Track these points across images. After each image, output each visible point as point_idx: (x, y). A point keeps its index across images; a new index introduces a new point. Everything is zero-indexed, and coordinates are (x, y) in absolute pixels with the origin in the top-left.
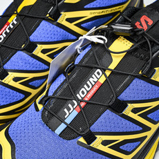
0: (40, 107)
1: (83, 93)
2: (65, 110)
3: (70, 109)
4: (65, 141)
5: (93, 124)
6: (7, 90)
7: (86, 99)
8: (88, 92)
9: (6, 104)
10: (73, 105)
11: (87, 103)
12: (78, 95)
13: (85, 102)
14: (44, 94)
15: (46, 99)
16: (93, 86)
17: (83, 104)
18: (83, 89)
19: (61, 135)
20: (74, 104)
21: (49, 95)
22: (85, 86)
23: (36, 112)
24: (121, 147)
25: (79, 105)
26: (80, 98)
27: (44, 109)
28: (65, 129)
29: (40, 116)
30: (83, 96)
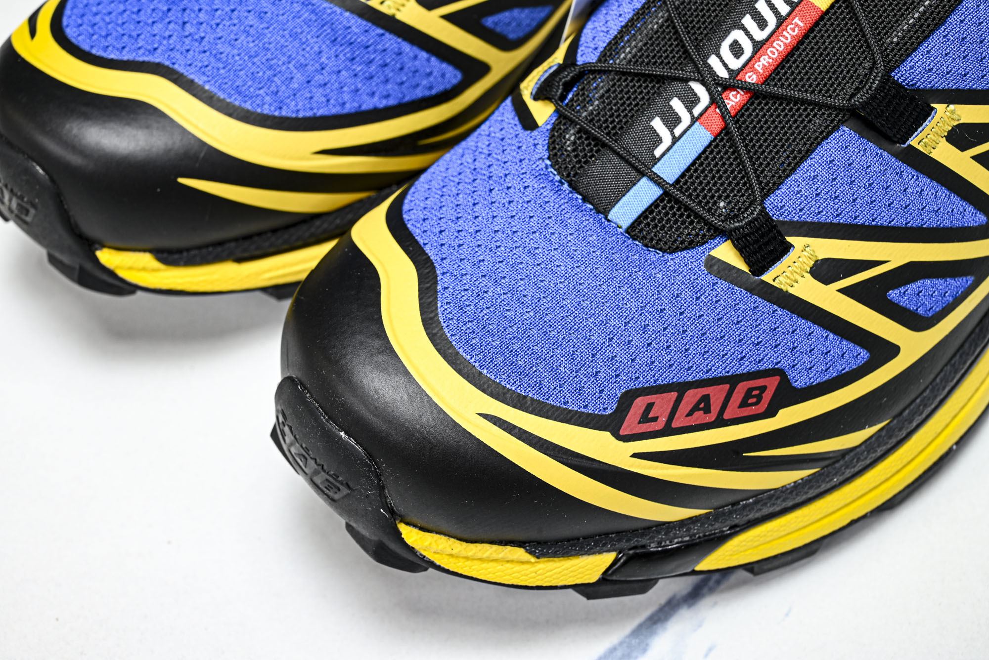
0: (543, 112)
1: (736, 49)
2: (657, 124)
3: (678, 120)
4: (654, 256)
5: (777, 186)
6: (391, 41)
7: (751, 78)
8: (758, 46)
9: (382, 104)
10: (691, 101)
11: (755, 94)
12: (713, 61)
13: (747, 88)
14: (558, 57)
15: (568, 76)
16: (781, 21)
17: (734, 100)
18: (736, 35)
19: (635, 230)
20: (696, 100)
21: (580, 60)
22: (748, 21)
23: (524, 134)
24: (893, 294)
25: (715, 101)
26: (723, 73)
27: (562, 119)
28: (655, 204)
29: (542, 151)
30: (735, 64)
